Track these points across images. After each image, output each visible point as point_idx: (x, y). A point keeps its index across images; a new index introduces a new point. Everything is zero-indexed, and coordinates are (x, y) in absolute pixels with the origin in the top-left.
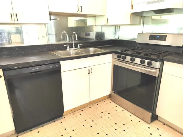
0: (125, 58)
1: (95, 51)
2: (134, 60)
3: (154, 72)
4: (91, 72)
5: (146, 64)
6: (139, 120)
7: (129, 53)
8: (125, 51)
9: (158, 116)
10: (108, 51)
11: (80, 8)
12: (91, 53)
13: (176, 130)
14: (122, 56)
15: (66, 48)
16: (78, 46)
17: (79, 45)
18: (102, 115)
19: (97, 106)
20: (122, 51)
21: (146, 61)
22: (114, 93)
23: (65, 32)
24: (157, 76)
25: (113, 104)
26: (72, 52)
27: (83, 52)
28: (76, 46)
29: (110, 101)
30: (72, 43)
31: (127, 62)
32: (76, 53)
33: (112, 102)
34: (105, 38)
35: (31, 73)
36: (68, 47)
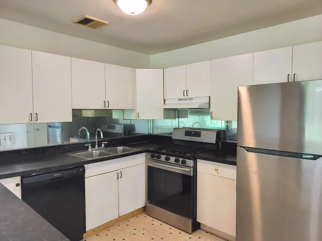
0: (160, 158)
1: (123, 151)
2: (169, 159)
3: (188, 171)
4: (120, 176)
5: (180, 163)
6: (180, 231)
7: (163, 151)
8: (160, 149)
9: (200, 223)
10: (141, 150)
11: (107, 103)
12: (119, 153)
13: (219, 237)
14: (156, 155)
15: (87, 148)
16: (101, 145)
17: (104, 144)
18: (135, 232)
19: (128, 223)
20: (156, 149)
21: (181, 159)
22: (150, 203)
23: (84, 128)
24: (192, 175)
25: (149, 219)
26: (96, 152)
27: (109, 152)
28: (100, 145)
29: (146, 215)
30: (95, 142)
31: (162, 162)
32: (101, 154)
33: (148, 217)
34: (136, 132)
35: (52, 180)
36: (90, 147)
